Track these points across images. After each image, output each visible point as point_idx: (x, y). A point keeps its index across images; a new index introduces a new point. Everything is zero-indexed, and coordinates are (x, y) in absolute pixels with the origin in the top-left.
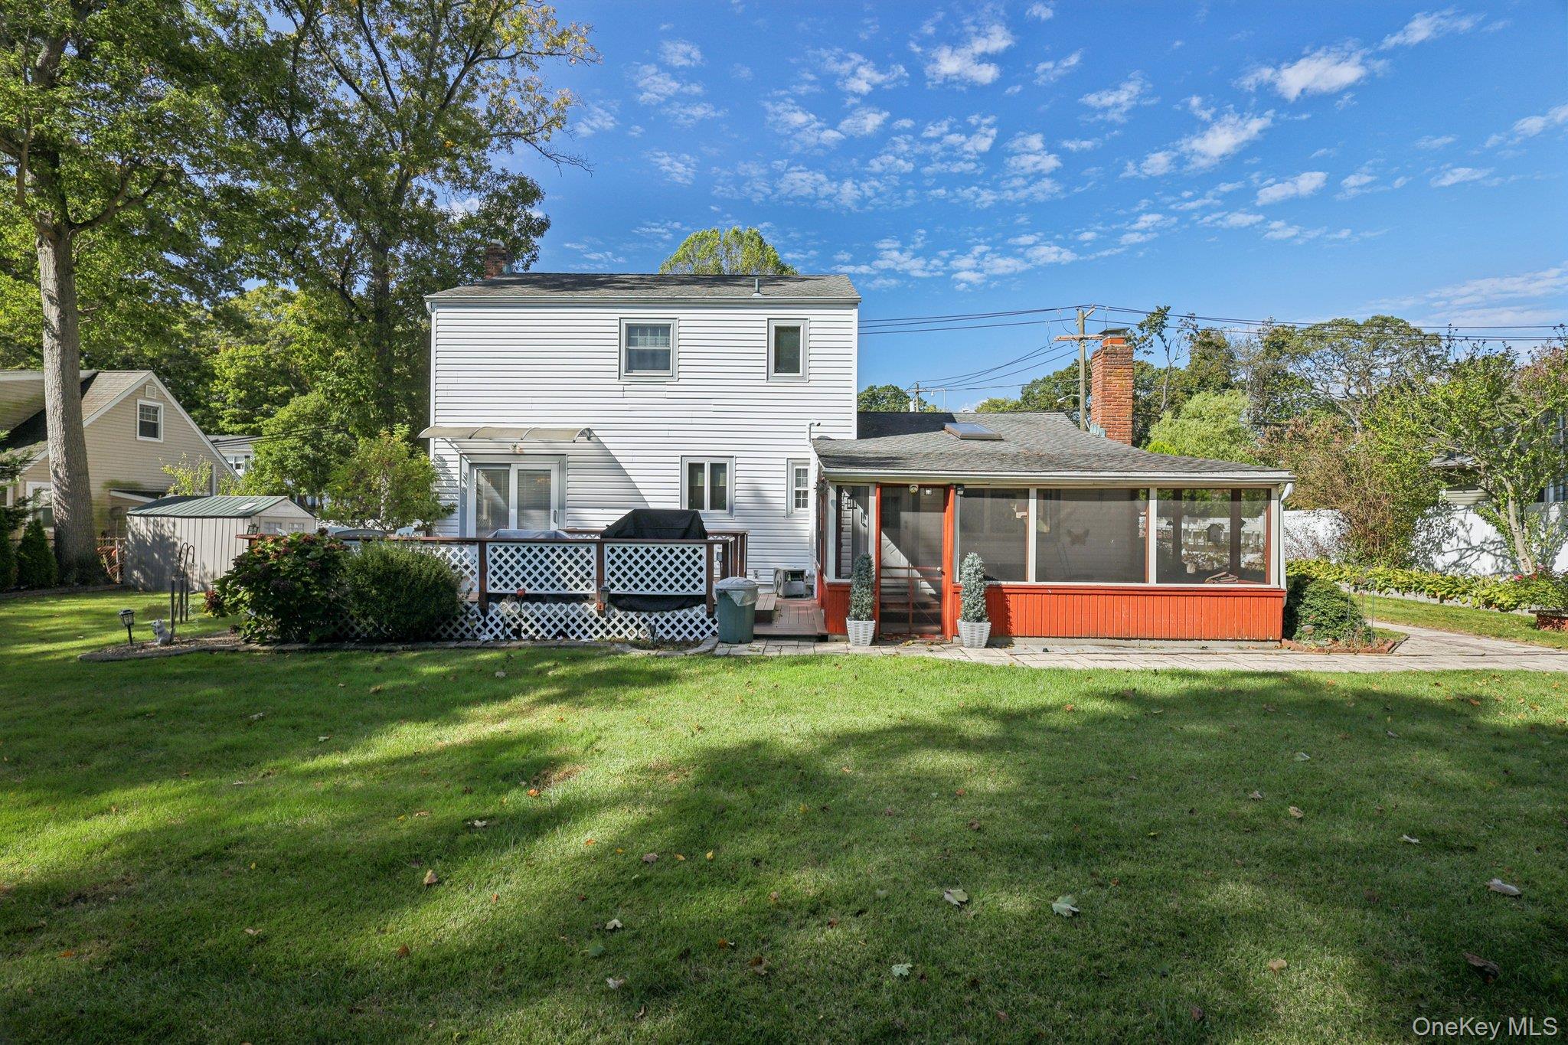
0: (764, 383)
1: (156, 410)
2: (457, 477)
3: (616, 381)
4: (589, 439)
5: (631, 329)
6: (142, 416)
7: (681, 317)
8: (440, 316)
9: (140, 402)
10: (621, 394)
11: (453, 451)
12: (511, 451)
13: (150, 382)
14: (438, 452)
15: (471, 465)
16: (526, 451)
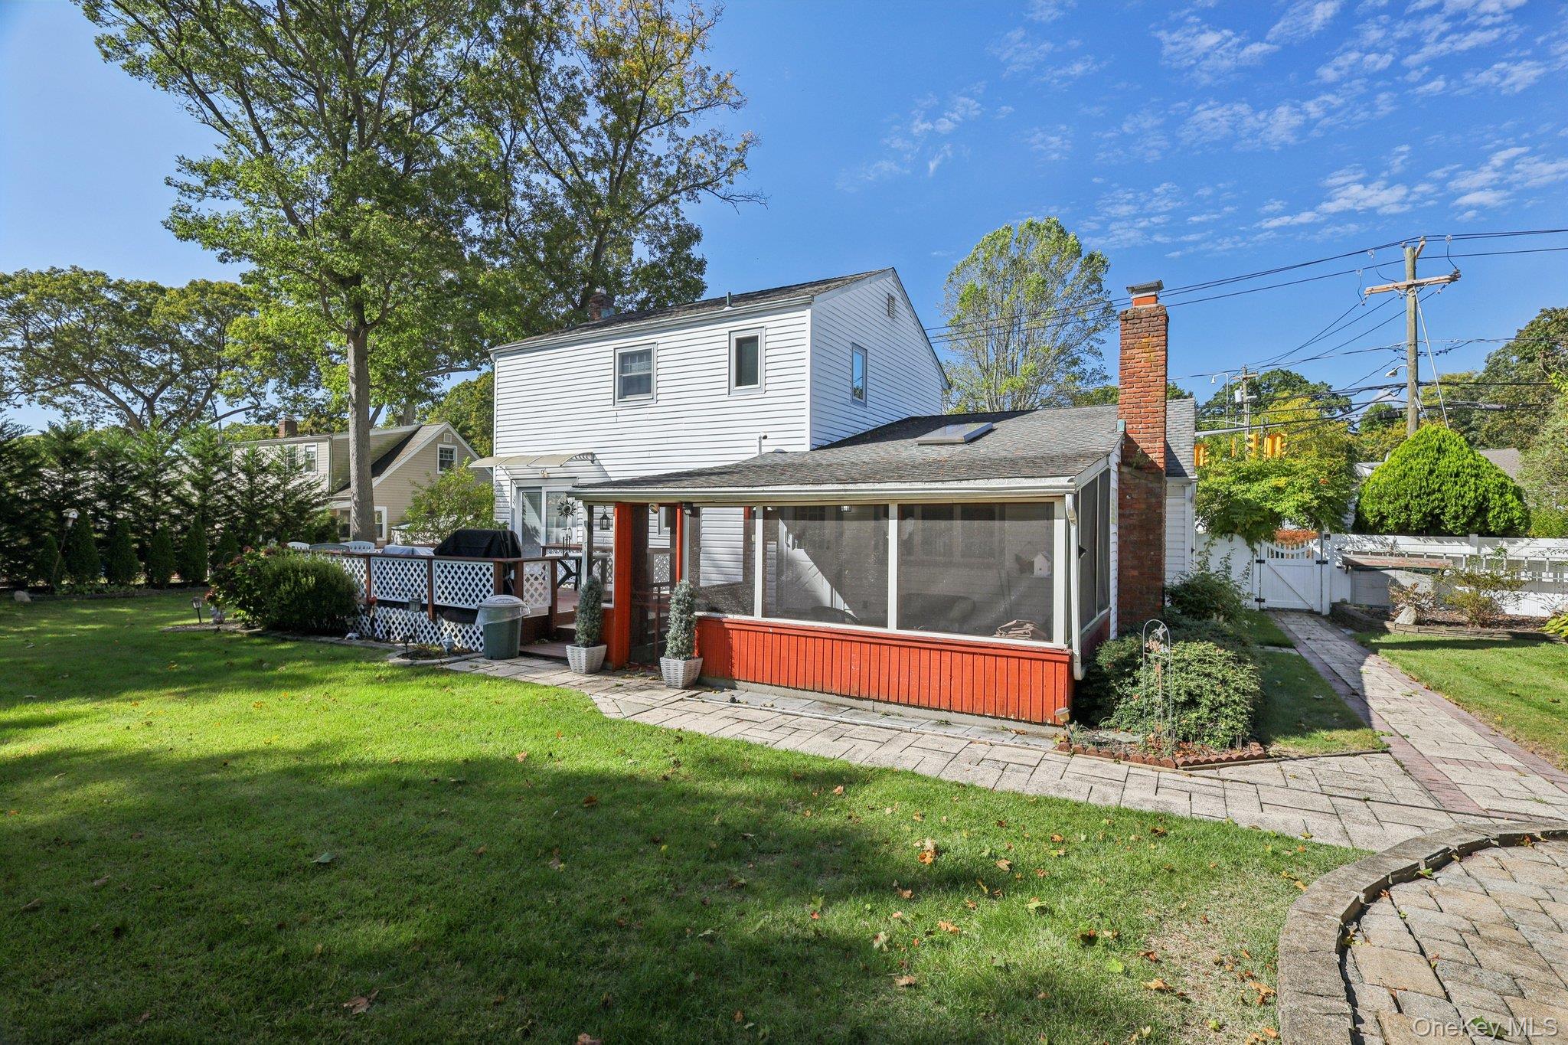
0: (725, 398)
1: (452, 451)
2: (509, 499)
3: (611, 408)
4: (593, 462)
5: (624, 358)
6: (441, 456)
7: (659, 341)
8: (500, 364)
9: (439, 446)
10: (614, 420)
11: (506, 478)
12: (541, 476)
13: (447, 431)
14: (498, 478)
15: (519, 489)
16: (551, 476)
